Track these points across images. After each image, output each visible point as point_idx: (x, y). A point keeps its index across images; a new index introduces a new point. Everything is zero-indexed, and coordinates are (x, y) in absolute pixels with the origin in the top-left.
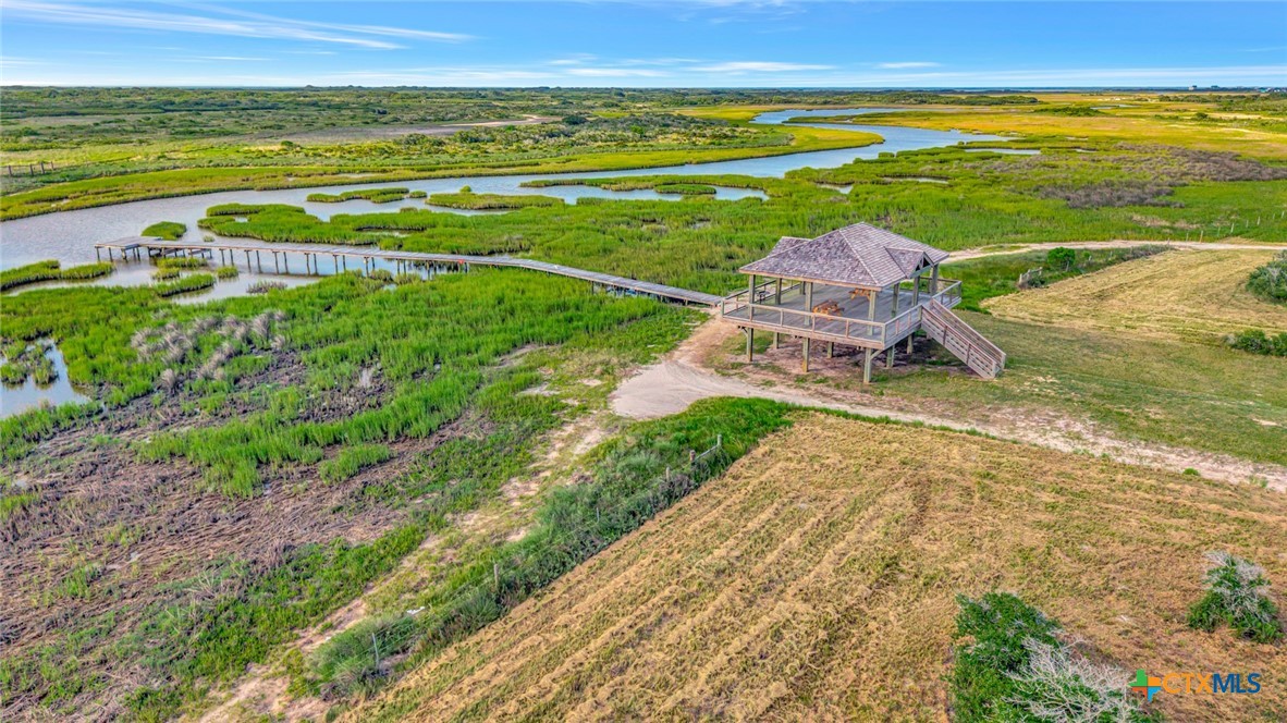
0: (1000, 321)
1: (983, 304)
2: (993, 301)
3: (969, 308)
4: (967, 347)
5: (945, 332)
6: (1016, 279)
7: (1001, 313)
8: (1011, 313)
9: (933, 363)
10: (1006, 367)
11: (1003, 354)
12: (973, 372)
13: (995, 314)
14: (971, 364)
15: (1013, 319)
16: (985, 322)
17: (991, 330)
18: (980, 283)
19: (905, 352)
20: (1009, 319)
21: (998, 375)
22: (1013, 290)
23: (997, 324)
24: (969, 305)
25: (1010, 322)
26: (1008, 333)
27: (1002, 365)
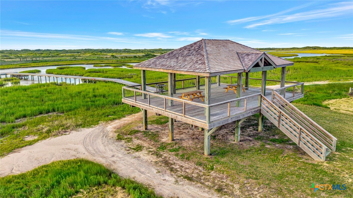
0: (335, 113)
1: (325, 103)
2: (331, 101)
3: (314, 104)
4: (298, 131)
5: (279, 117)
6: (347, 91)
7: (337, 108)
8: (343, 108)
9: (274, 141)
10: (338, 149)
11: (335, 139)
12: (304, 153)
13: (332, 108)
14: (302, 146)
15: (345, 112)
16: (325, 113)
17: (328, 118)
18: (325, 92)
19: (257, 130)
20: (342, 111)
21: (329, 159)
22: (345, 96)
23: (333, 114)
24: (315, 102)
25: (343, 114)
26: (340, 121)
27: (334, 148)
